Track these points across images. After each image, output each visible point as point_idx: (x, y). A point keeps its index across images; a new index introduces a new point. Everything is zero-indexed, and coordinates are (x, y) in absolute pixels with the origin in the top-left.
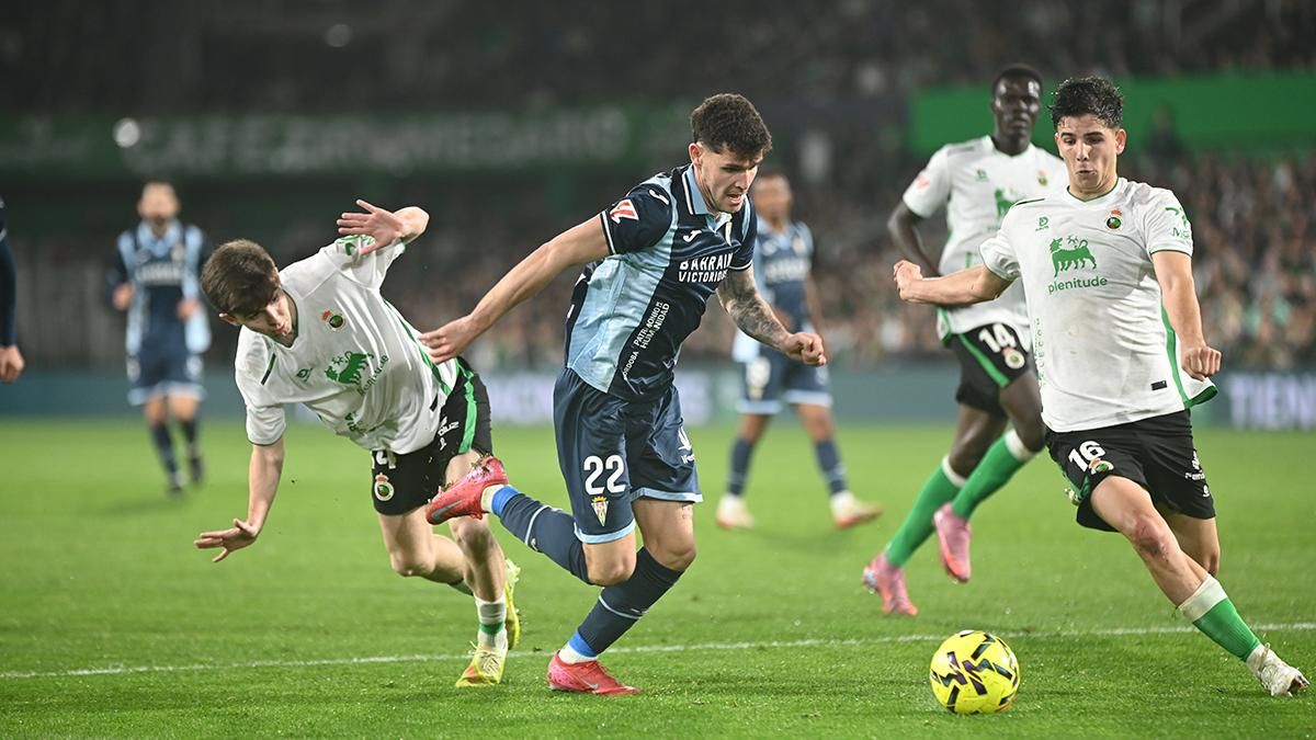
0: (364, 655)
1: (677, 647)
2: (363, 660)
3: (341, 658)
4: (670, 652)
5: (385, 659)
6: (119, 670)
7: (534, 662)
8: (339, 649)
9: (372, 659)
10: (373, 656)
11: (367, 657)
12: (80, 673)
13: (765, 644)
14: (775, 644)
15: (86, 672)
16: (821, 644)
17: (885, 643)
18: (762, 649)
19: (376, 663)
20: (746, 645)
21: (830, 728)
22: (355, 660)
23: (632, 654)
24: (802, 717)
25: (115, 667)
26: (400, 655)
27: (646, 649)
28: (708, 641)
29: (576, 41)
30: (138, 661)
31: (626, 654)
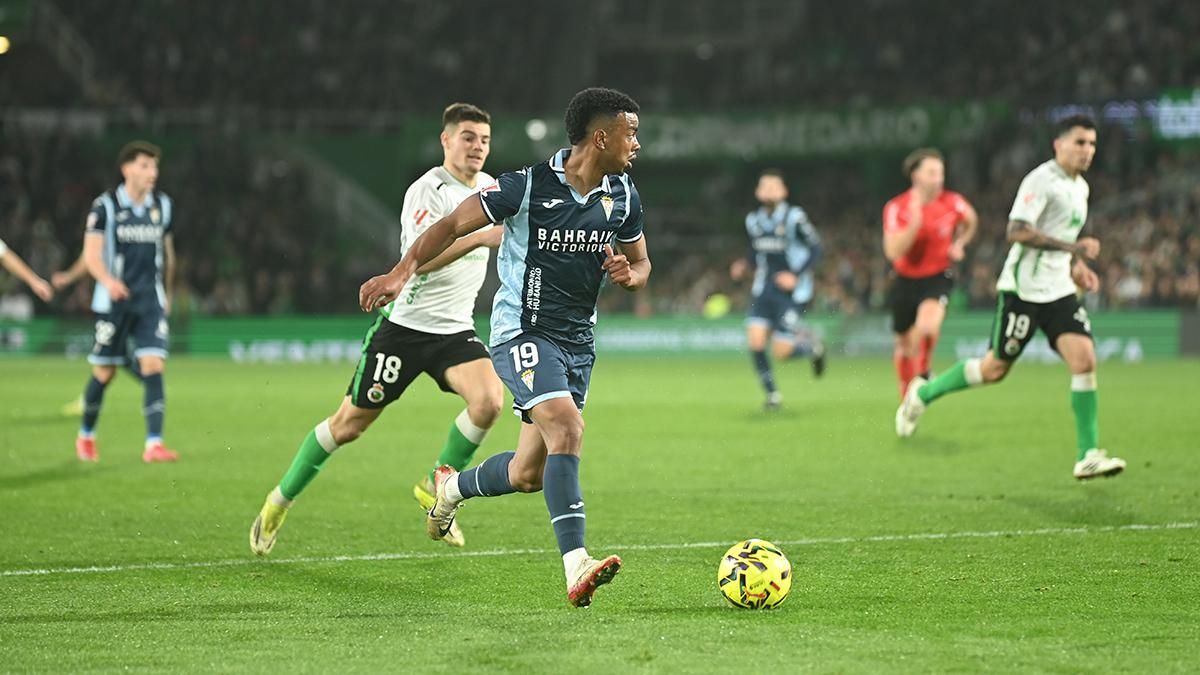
0: (693, 541)
1: (941, 535)
2: (692, 545)
3: (675, 543)
4: (935, 539)
5: (709, 545)
6: (501, 553)
7: (826, 547)
8: (674, 536)
9: (700, 545)
10: (700, 542)
11: (696, 542)
12: (472, 554)
13: (1012, 533)
14: (1019, 532)
15: (476, 553)
16: (1057, 533)
17: (1106, 532)
18: (1009, 536)
19: (702, 548)
20: (996, 534)
21: (1057, 598)
22: (686, 545)
23: (904, 541)
24: (1036, 590)
25: (499, 550)
26: (721, 541)
27: (916, 536)
28: (966, 530)
29: (891, 55)
30: (517, 545)
31: (899, 540)
